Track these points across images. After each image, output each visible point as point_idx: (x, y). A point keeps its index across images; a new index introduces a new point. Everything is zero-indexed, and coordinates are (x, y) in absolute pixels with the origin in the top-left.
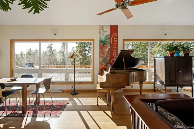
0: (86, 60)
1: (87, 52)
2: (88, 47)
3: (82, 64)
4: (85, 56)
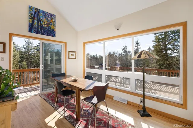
0: (167, 62)
1: (169, 52)
2: (172, 44)
3: (162, 67)
4: (166, 57)
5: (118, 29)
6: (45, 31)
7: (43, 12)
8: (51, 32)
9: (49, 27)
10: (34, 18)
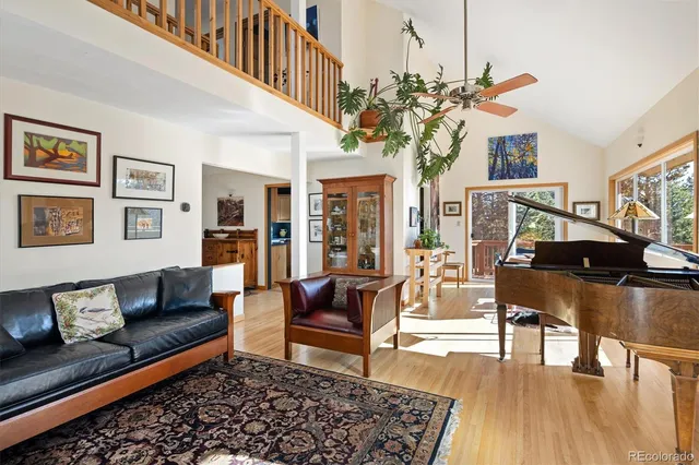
5: (640, 145)
6: (514, 172)
7: (512, 138)
8: (527, 171)
9: (523, 162)
10: (496, 156)
